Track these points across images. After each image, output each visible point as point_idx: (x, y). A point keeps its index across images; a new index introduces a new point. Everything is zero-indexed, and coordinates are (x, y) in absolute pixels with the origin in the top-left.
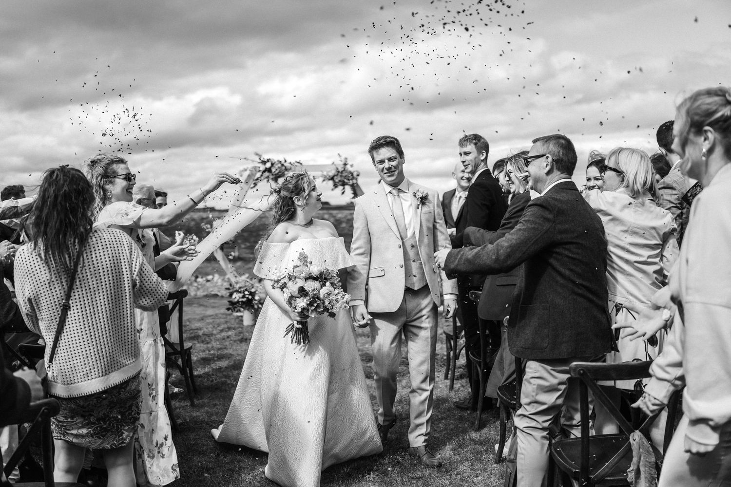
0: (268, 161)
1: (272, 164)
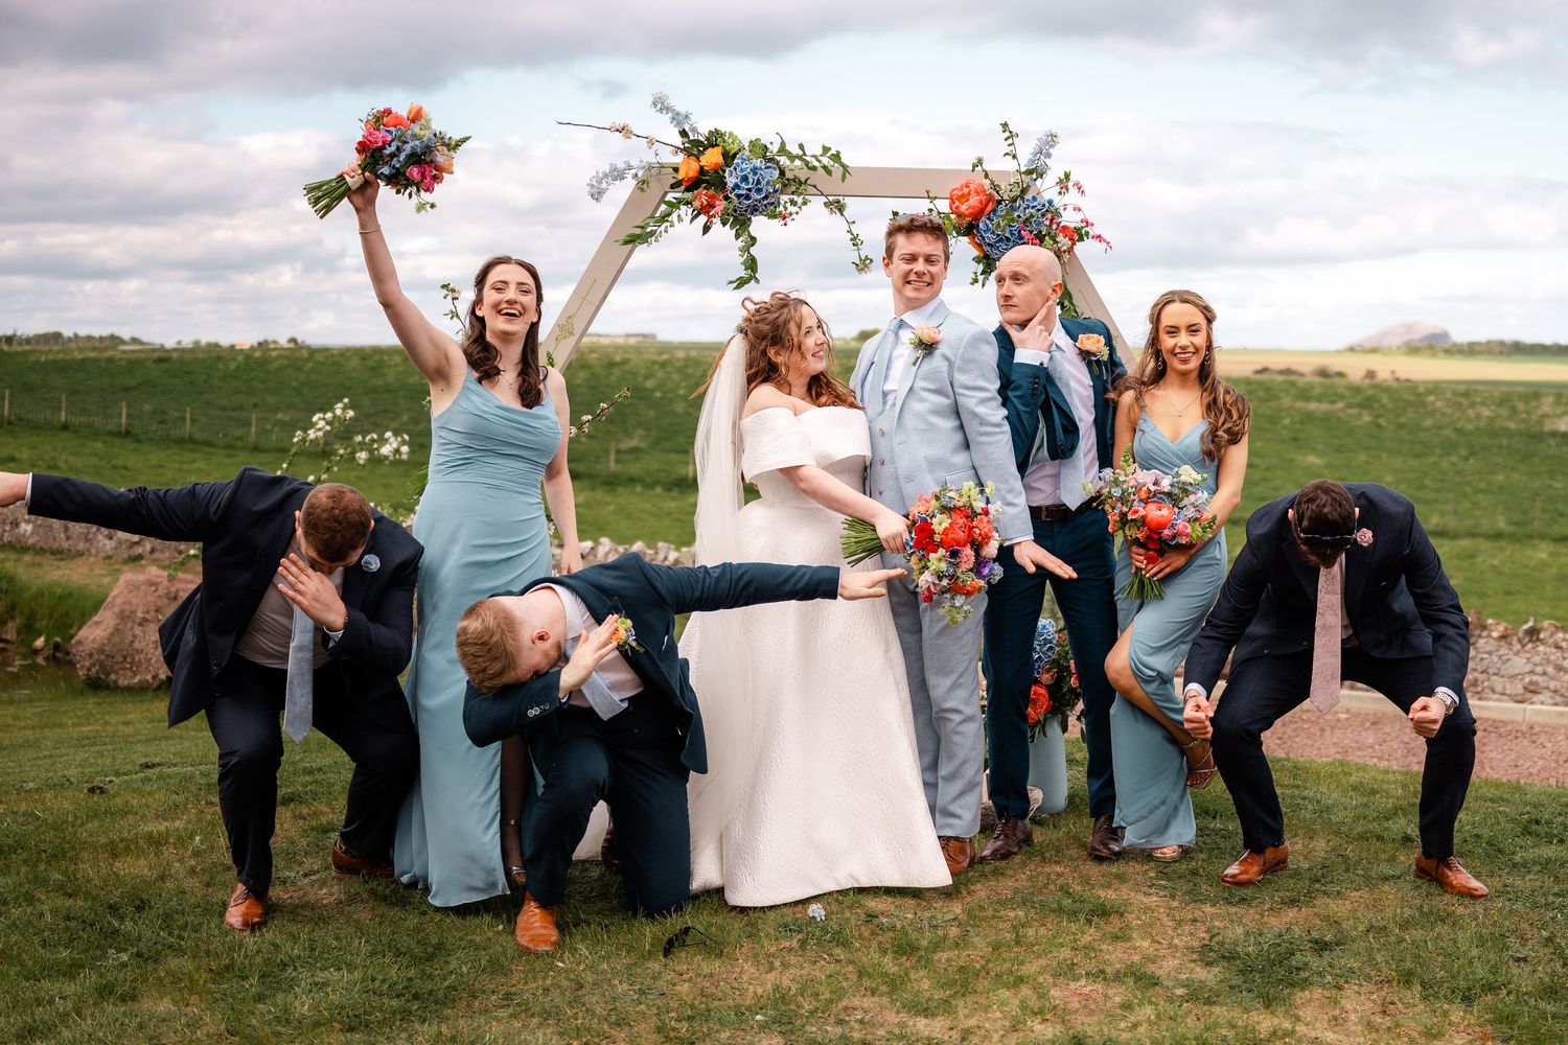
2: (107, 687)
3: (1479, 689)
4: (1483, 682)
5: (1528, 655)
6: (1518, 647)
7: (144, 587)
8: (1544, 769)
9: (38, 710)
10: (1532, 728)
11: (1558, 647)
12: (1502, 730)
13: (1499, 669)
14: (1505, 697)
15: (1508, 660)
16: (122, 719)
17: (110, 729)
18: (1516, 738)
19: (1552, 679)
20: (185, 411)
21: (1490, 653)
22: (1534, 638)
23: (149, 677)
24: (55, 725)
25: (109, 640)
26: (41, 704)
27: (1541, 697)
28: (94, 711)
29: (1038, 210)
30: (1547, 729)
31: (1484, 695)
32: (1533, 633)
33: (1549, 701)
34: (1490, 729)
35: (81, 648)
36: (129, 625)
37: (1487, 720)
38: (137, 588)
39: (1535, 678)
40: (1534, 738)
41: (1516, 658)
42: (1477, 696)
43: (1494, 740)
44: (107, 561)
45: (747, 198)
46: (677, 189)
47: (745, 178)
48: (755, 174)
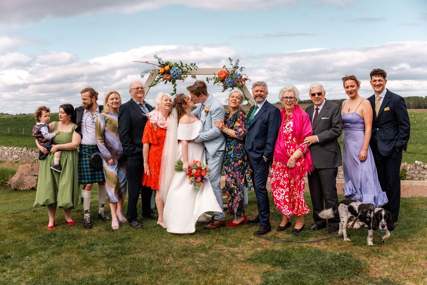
0: (167, 64)
1: (171, 68)
2: (18, 190)
7: (26, 168)
9: (5, 196)
16: (24, 197)
20: (23, 129)
23: (28, 188)
24: (9, 199)
25: (18, 180)
28: (17, 196)
29: (238, 76)
35: (12, 182)
36: (23, 176)
38: (24, 168)
44: (11, 163)
45: (175, 76)
46: (159, 74)
47: (175, 72)
48: (177, 71)
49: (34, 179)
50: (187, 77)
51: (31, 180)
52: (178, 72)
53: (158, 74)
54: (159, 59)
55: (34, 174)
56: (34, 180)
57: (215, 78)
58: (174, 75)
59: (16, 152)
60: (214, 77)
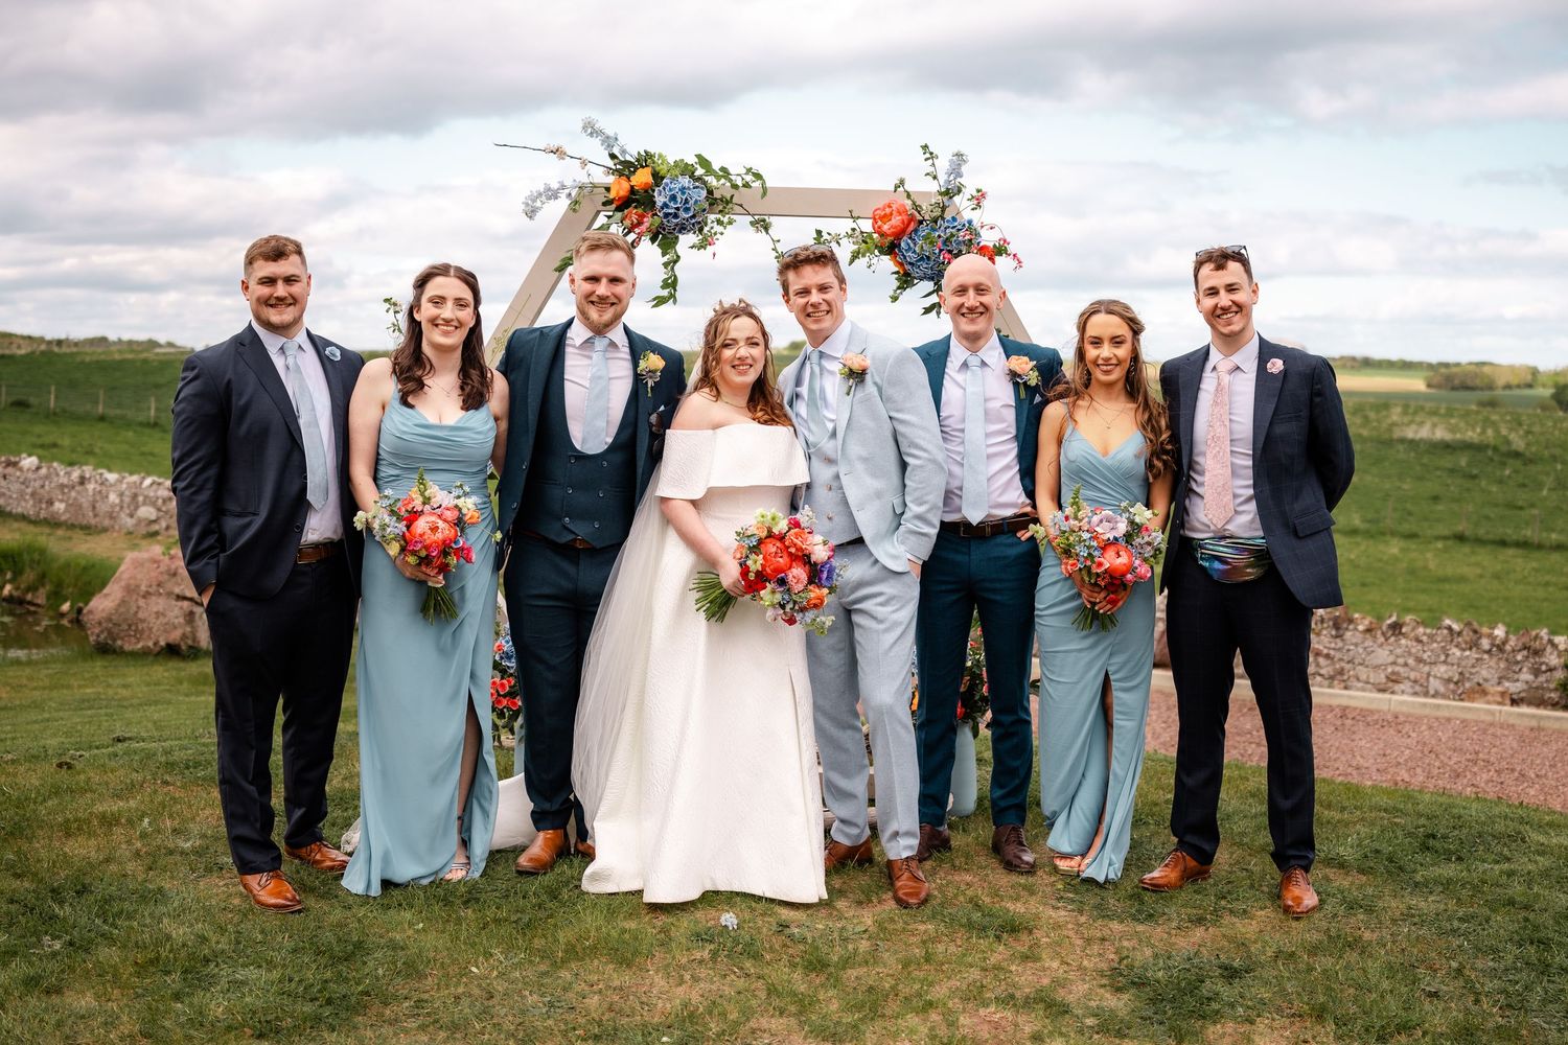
2: (114, 652)
3: (1345, 677)
4: (1349, 671)
5: (1392, 648)
6: (1382, 639)
7: (147, 565)
8: (1410, 758)
9: (50, 671)
10: (1397, 717)
11: (1419, 641)
12: (1369, 719)
13: (1364, 660)
14: (1369, 686)
15: (1373, 651)
16: (122, 682)
17: (110, 692)
18: (1383, 727)
19: (1412, 670)
21: (1356, 645)
22: (1397, 632)
23: (151, 644)
24: (63, 686)
25: (116, 610)
26: (54, 666)
27: (1402, 686)
28: (100, 674)
30: (1410, 719)
31: (1349, 684)
32: (1396, 628)
33: (1411, 691)
34: (1358, 717)
35: (91, 617)
36: (135, 597)
37: (1355, 709)
38: (142, 565)
39: (1397, 669)
40: (1400, 727)
41: (1380, 650)
42: (1343, 685)
43: (1362, 728)
44: (128, 537)
45: (676, 216)
46: (608, 207)
47: (673, 198)
48: (683, 193)
49: (177, 611)
50: (730, 223)
51: (164, 615)
52: (686, 201)
53: (604, 204)
54: (608, 137)
55: (177, 590)
56: (177, 617)
57: (857, 233)
58: (670, 214)
59: (152, 494)
60: (854, 230)
